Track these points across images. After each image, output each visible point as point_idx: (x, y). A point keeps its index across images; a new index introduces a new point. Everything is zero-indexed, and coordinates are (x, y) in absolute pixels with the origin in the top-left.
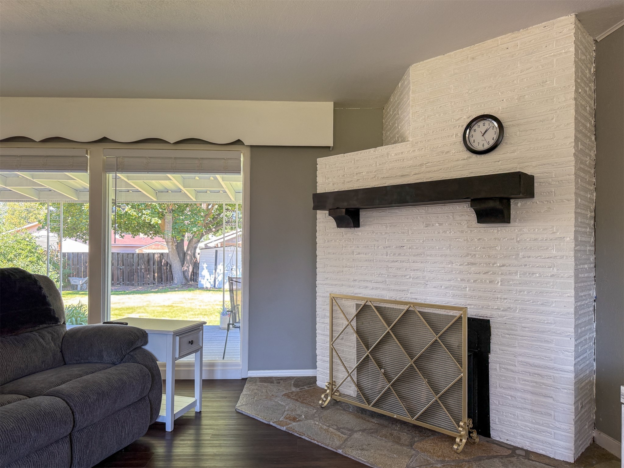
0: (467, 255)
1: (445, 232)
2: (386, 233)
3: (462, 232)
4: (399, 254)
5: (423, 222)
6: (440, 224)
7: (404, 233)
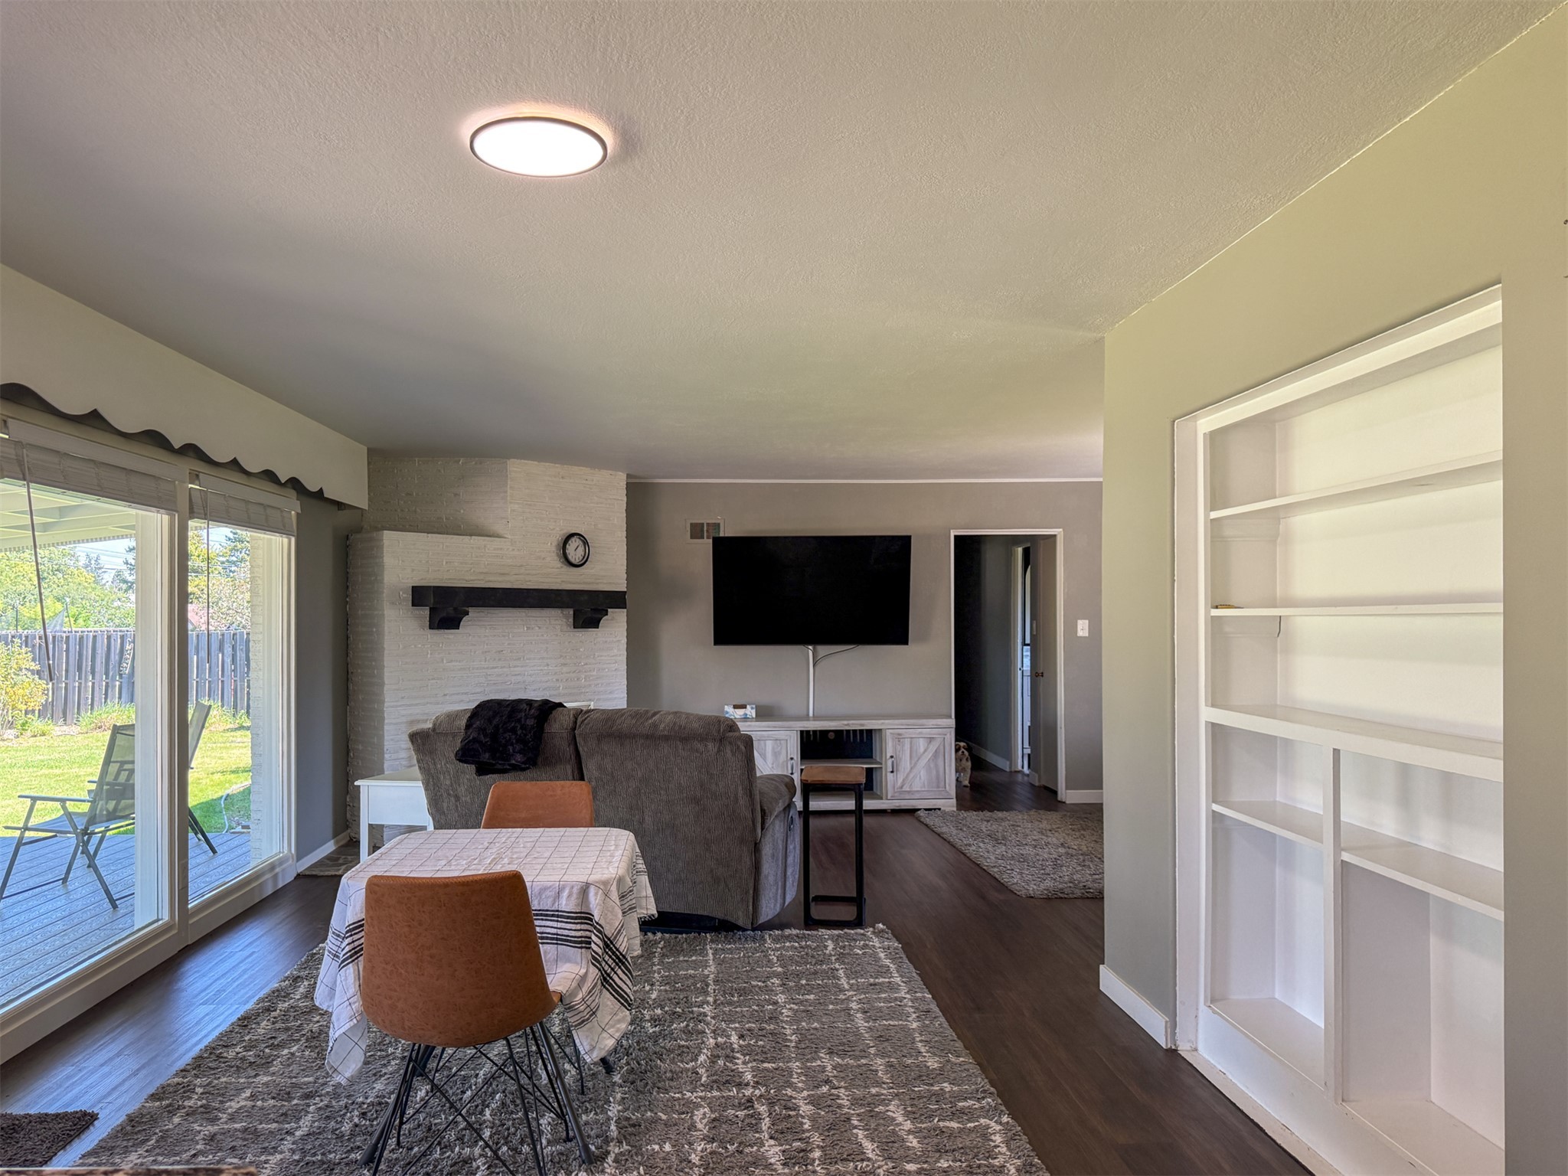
0: (561, 656)
1: (542, 635)
2: (485, 636)
3: (557, 635)
4: (500, 660)
5: (524, 625)
6: (540, 628)
7: (504, 636)
